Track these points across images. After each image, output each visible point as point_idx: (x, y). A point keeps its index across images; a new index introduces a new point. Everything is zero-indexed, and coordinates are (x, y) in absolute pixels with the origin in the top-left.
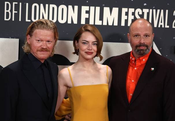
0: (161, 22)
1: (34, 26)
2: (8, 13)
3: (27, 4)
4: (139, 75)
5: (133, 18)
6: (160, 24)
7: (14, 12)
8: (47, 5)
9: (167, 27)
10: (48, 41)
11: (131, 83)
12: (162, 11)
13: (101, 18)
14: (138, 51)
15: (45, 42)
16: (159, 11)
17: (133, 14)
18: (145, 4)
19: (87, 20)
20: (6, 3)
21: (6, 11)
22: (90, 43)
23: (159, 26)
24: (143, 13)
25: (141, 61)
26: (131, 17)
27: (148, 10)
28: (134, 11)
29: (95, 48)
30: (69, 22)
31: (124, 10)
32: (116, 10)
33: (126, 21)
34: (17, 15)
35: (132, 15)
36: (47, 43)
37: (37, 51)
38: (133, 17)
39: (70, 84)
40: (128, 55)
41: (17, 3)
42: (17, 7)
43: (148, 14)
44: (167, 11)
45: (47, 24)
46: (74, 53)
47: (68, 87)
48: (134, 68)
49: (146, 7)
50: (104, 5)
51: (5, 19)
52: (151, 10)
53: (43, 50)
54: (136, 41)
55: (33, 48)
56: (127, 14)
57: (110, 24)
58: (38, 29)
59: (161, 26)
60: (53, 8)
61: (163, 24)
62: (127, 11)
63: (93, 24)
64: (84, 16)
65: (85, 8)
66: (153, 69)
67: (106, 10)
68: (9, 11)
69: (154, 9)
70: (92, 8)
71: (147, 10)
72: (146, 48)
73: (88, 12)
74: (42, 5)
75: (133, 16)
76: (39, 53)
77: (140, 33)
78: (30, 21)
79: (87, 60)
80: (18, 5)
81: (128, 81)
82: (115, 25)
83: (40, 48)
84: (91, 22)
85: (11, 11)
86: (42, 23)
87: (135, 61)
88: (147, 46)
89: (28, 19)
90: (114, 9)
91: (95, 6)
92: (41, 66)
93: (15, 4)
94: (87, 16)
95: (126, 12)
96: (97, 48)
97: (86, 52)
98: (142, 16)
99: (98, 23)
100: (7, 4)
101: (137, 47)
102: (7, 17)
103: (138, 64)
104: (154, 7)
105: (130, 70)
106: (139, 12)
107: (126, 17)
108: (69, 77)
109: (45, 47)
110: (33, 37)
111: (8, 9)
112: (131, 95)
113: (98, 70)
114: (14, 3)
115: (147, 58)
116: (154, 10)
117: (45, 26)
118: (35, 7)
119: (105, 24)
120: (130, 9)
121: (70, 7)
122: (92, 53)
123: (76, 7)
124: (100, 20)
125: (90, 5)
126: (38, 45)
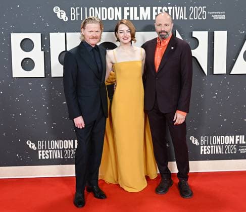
2: (73, 15)
3: (86, 8)
4: (163, 52)
6: (181, 17)
7: (77, 14)
8: (100, 8)
10: (97, 32)
12: (182, 8)
13: (138, 15)
15: (94, 32)
16: (179, 8)
18: (169, 4)
19: (129, 17)
20: (72, 8)
21: (72, 14)
22: (125, 32)
23: (180, 19)
24: (168, 10)
25: (164, 42)
29: (129, 34)
30: (116, 19)
31: (155, 8)
32: (148, 9)
34: (79, 16)
35: (160, 11)
37: (90, 39)
39: (114, 62)
40: (156, 39)
42: (79, 12)
43: (172, 10)
44: (185, 8)
45: (95, 19)
46: (117, 41)
47: (113, 63)
48: (159, 48)
49: (170, 6)
50: (139, 6)
51: (72, 20)
52: (174, 8)
53: (93, 38)
55: (86, 37)
56: (156, 11)
57: (145, 19)
60: (104, 10)
61: (182, 17)
63: (133, 19)
64: (126, 14)
65: (126, 9)
66: (173, 48)
67: (142, 9)
68: (74, 14)
69: (176, 6)
70: (132, 8)
71: (171, 8)
72: (166, 34)
73: (129, 11)
74: (96, 8)
77: (161, 23)
79: (126, 44)
80: (80, 9)
82: (148, 19)
83: (91, 37)
86: (91, 19)
87: (161, 42)
88: (167, 32)
91: (134, 7)
92: (92, 50)
94: (128, 14)
96: (131, 34)
97: (123, 38)
99: (137, 18)
101: (159, 33)
102: (73, 18)
103: (163, 44)
106: (165, 9)
107: (156, 14)
108: (113, 57)
109: (94, 36)
110: (86, 29)
111: (73, 13)
113: (134, 51)
114: (77, 8)
115: (169, 40)
116: (176, 8)
117: (94, 21)
118: (92, 10)
119: (141, 19)
120: (158, 8)
121: (116, 8)
122: (128, 38)
123: (120, 8)
124: (138, 16)
125: (130, 6)
126: (90, 35)
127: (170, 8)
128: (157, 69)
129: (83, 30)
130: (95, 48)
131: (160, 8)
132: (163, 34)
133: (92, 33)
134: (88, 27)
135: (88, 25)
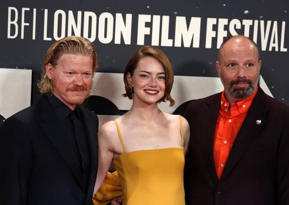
0: (274, 42)
1: (60, 48)
2: (13, 26)
3: (46, 11)
4: (236, 131)
5: (226, 36)
6: (272, 45)
7: (23, 24)
8: (80, 13)
9: (283, 50)
10: (86, 74)
11: (222, 146)
12: (275, 23)
13: (172, 35)
14: (235, 90)
15: (79, 75)
16: (269, 23)
17: (226, 28)
18: (246, 12)
19: (148, 38)
20: (10, 9)
21: (10, 22)
23: (270, 49)
24: (243, 27)
25: (238, 107)
26: (222, 34)
27: (251, 21)
28: (227, 24)
30: (118, 41)
31: (211, 22)
32: (196, 21)
33: (214, 40)
34: (28, 30)
35: (225, 30)
36: (84, 76)
37: (67, 90)
38: (225, 34)
39: (119, 148)
41: (28, 9)
42: (29, 16)
43: (252, 28)
44: (284, 23)
46: (125, 95)
47: (114, 152)
48: (227, 119)
49: (247, 17)
50: (176, 13)
51: (9, 36)
52: (256, 22)
53: (77, 88)
54: (231, 74)
56: (215, 28)
57: (187, 45)
58: (68, 52)
59: (274, 48)
60: (90, 18)
61: (276, 45)
62: (215, 23)
63: (157, 45)
64: (143, 31)
65: (143, 19)
66: (259, 122)
67: (181, 21)
68: (15, 22)
69: (262, 19)
70: (156, 18)
72: (247, 85)
73: (149, 25)
74: (71, 13)
75: (226, 32)
76: (70, 93)
77: (237, 59)
78: (50, 39)
80: (31, 12)
81: (217, 143)
82: (194, 46)
83: (72, 86)
84: (155, 42)
85: (19, 22)
86: (74, 43)
87: (229, 108)
88: (250, 83)
89: (48, 37)
90: (193, 19)
91: (161, 15)
92: (70, 115)
93: (25, 11)
94: (147, 31)
95: (214, 25)
98: (241, 32)
99: (167, 42)
100: (13, 11)
102: (12, 34)
104: (261, 17)
105: (221, 123)
106: (235, 25)
107: (213, 34)
109: (80, 84)
111: (13, 19)
112: (222, 165)
114: (24, 9)
115: (249, 103)
116: (262, 22)
117: (80, 48)
118: (60, 16)
119: (178, 44)
120: (220, 20)
121: (119, 16)
123: (129, 17)
124: (169, 38)
125: (152, 13)
126: (68, 80)
127: (247, 23)
128: (219, 172)
129: (49, 67)
130: (75, 112)
131: (223, 22)
132: (241, 86)
133: (74, 78)
134: (64, 61)
135: (64, 57)
